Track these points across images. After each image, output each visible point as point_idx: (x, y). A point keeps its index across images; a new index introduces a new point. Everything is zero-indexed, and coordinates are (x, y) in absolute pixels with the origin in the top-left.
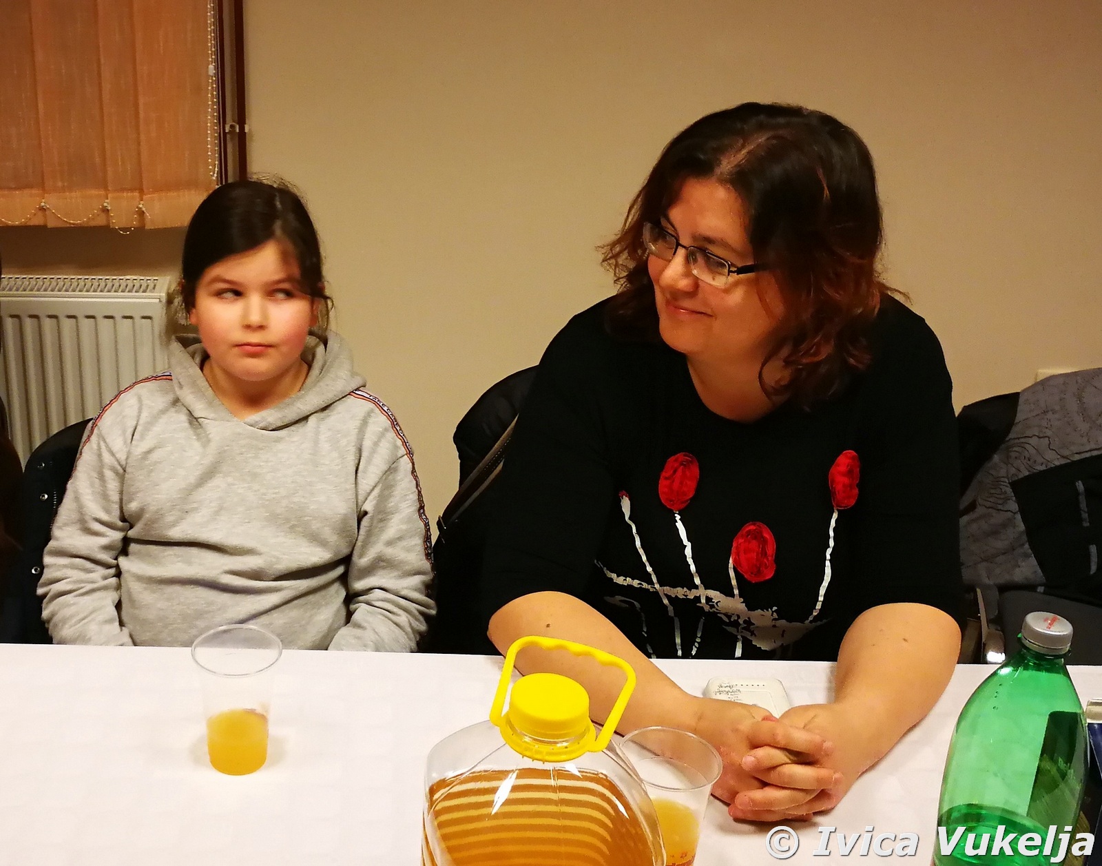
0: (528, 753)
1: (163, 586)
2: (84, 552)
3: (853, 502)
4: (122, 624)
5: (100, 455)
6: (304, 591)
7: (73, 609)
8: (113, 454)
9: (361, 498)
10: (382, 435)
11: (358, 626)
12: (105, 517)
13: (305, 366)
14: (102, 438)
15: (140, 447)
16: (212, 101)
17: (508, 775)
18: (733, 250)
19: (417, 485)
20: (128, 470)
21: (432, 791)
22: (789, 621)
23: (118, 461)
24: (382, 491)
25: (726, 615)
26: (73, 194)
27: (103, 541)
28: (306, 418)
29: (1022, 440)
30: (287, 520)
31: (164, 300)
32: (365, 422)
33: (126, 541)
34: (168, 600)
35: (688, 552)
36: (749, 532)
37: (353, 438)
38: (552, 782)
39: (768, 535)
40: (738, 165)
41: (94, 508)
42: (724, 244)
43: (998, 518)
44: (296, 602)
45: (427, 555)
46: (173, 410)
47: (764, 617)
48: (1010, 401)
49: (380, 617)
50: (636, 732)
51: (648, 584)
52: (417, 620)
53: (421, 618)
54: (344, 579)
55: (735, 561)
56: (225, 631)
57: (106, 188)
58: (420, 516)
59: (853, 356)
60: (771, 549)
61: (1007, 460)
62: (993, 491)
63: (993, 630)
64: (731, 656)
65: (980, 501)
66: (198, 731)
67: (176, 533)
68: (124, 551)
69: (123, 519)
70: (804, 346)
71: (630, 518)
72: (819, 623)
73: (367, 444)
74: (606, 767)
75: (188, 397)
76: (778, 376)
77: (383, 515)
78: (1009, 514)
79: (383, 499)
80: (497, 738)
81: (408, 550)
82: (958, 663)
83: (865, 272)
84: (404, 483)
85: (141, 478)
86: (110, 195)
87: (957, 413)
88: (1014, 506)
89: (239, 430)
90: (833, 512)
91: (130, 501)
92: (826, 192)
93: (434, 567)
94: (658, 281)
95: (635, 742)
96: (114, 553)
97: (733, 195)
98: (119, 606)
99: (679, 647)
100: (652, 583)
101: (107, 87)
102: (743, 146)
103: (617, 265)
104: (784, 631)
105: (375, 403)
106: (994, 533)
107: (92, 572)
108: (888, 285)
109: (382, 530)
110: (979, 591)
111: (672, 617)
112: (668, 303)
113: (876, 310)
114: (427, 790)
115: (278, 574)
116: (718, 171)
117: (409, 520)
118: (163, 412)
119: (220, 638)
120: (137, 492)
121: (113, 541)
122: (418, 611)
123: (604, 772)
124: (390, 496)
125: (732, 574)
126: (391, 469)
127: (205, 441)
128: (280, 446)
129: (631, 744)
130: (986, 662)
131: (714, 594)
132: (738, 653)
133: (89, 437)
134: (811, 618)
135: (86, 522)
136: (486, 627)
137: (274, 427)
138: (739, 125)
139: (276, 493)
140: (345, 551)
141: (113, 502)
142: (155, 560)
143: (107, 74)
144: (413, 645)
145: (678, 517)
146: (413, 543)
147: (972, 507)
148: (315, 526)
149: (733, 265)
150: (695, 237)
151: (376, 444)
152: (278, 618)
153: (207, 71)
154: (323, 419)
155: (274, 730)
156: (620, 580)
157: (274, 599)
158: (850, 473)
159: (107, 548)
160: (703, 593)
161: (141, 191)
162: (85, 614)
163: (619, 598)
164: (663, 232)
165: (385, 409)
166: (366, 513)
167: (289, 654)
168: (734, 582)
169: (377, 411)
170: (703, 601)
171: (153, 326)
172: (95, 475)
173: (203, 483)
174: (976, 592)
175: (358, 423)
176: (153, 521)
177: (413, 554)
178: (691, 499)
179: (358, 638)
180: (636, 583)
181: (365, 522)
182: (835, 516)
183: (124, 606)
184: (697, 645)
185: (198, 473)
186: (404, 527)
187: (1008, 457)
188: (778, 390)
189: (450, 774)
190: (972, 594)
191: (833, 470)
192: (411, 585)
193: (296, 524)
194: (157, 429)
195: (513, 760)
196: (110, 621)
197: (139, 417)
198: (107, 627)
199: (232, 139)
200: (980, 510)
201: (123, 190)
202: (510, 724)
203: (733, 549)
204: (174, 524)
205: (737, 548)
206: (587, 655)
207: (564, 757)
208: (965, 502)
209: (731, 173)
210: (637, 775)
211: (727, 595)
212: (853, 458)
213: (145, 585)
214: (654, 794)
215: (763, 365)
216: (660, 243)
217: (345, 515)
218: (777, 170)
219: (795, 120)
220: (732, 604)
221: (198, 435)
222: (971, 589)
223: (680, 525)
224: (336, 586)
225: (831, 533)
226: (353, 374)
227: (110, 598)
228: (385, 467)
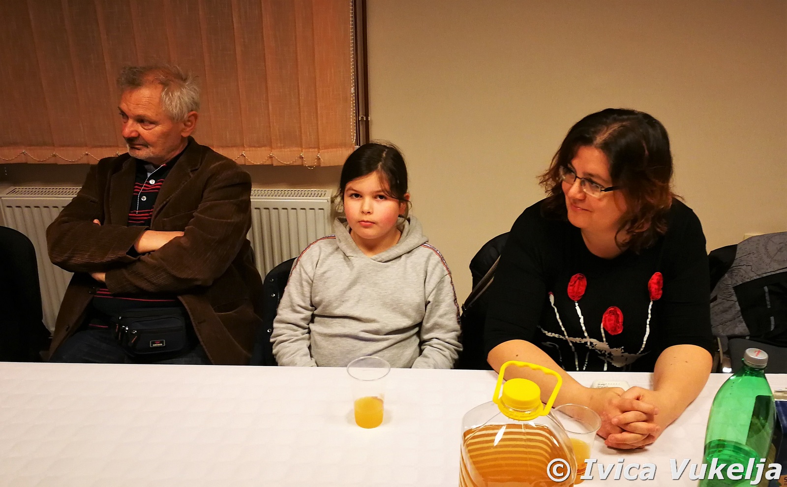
0: (511, 417)
1: (331, 338)
2: (293, 322)
3: (659, 297)
4: (311, 356)
5: (301, 275)
6: (400, 340)
7: (288, 349)
8: (307, 274)
9: (427, 295)
10: (436, 265)
11: (426, 357)
12: (303, 304)
13: (399, 232)
14: (301, 266)
15: (320, 271)
16: (353, 105)
17: (501, 428)
18: (604, 180)
19: (453, 289)
20: (314, 281)
21: (465, 435)
22: (630, 353)
23: (309, 277)
24: (437, 291)
25: (599, 350)
26: (286, 150)
27: (302, 316)
28: (400, 256)
29: (739, 267)
30: (392, 305)
31: (330, 201)
32: (428, 259)
33: (313, 316)
34: (334, 345)
35: (582, 321)
36: (610, 312)
37: (423, 266)
38: (523, 430)
39: (619, 312)
40: (605, 140)
41: (298, 300)
42: (598, 177)
43: (728, 304)
44: (395, 345)
45: (458, 322)
46: (336, 252)
47: (617, 352)
48: (732, 249)
49: (436, 352)
50: (560, 406)
51: (563, 336)
52: (454, 353)
53: (455, 352)
54: (418, 334)
55: (603, 325)
56: (362, 360)
57: (301, 147)
58: (455, 303)
59: (659, 227)
60: (621, 320)
61: (731, 277)
62: (724, 291)
63: (725, 357)
64: (603, 371)
65: (719, 296)
66: (350, 407)
67: (337, 312)
68: (312, 321)
69: (312, 305)
70: (636, 225)
71: (554, 305)
72: (643, 354)
73: (430, 269)
74: (547, 423)
75: (343, 246)
76: (624, 238)
77: (437, 303)
78: (733, 302)
79: (438, 295)
80: (496, 409)
81: (450, 320)
82: (711, 373)
83: (665, 190)
84: (447, 288)
85: (320, 285)
86: (303, 150)
87: (708, 254)
88: (735, 298)
89: (368, 262)
90: (650, 302)
91: (315, 297)
92: (647, 152)
93: (462, 328)
94: (567, 193)
95: (560, 411)
96: (307, 322)
97: (602, 154)
98: (310, 347)
99: (577, 366)
100: (564, 335)
101: (302, 98)
102: (607, 131)
103: (546, 185)
104: (627, 358)
105: (434, 250)
106: (725, 311)
107: (297, 331)
108: (674, 193)
109: (437, 310)
110: (718, 339)
111: (573, 352)
112: (571, 204)
113: (670, 206)
114: (463, 434)
115: (387, 331)
116: (595, 142)
117: (449, 306)
118: (332, 253)
119: (360, 363)
120: (319, 292)
121: (307, 316)
122: (455, 349)
123: (547, 425)
124: (441, 294)
125: (602, 331)
126: (441, 281)
127: (351, 267)
128: (388, 270)
129: (558, 412)
130: (722, 372)
131: (594, 341)
132: (605, 368)
133: (295, 266)
134: (640, 352)
135: (294, 306)
136: (486, 357)
137: (384, 261)
138: (605, 120)
139: (386, 293)
140: (419, 321)
141: (307, 297)
142: (328, 326)
143: (302, 92)
144: (452, 365)
145: (577, 304)
146: (452, 316)
147: (715, 299)
148: (405, 308)
149: (603, 187)
150: (584, 173)
151: (434, 269)
152: (387, 353)
153: (350, 91)
154: (408, 257)
155: (386, 406)
156: (549, 334)
157: (385, 344)
158: (658, 283)
159: (304, 319)
160: (589, 340)
161: (319, 148)
162: (294, 352)
163: (549, 343)
164: (570, 170)
165: (438, 252)
166: (429, 302)
167: (394, 370)
168: (603, 335)
169: (434, 253)
170: (589, 344)
171: (324, 213)
172: (298, 284)
173: (350, 288)
174: (717, 339)
175: (425, 259)
176: (326, 307)
177: (451, 321)
178: (583, 295)
179: (426, 362)
180: (557, 336)
181: (429, 306)
182: (651, 303)
183: (312, 348)
184: (586, 365)
185: (348, 283)
186: (447, 309)
187: (732, 275)
188: (623, 245)
189: (474, 427)
190: (715, 340)
191: (650, 282)
192: (451, 337)
193: (396, 307)
194: (328, 262)
195: (504, 420)
196: (305, 355)
197: (319, 256)
198: (305, 358)
199: (362, 124)
200: (719, 300)
201: (310, 148)
202: (502, 403)
203: (603, 319)
204: (337, 308)
205: (605, 318)
206: (539, 369)
207: (528, 418)
208: (713, 295)
209: (601, 144)
210: (562, 426)
211: (600, 341)
212: (660, 276)
213: (323, 338)
214: (570, 436)
215: (617, 234)
216: (568, 176)
217: (419, 303)
218: (623, 141)
219: (631, 116)
220: (602, 346)
221: (348, 265)
222: (715, 338)
223: (578, 308)
224: (415, 337)
225: (650, 312)
226: (423, 236)
227: (306, 344)
228: (439, 280)
